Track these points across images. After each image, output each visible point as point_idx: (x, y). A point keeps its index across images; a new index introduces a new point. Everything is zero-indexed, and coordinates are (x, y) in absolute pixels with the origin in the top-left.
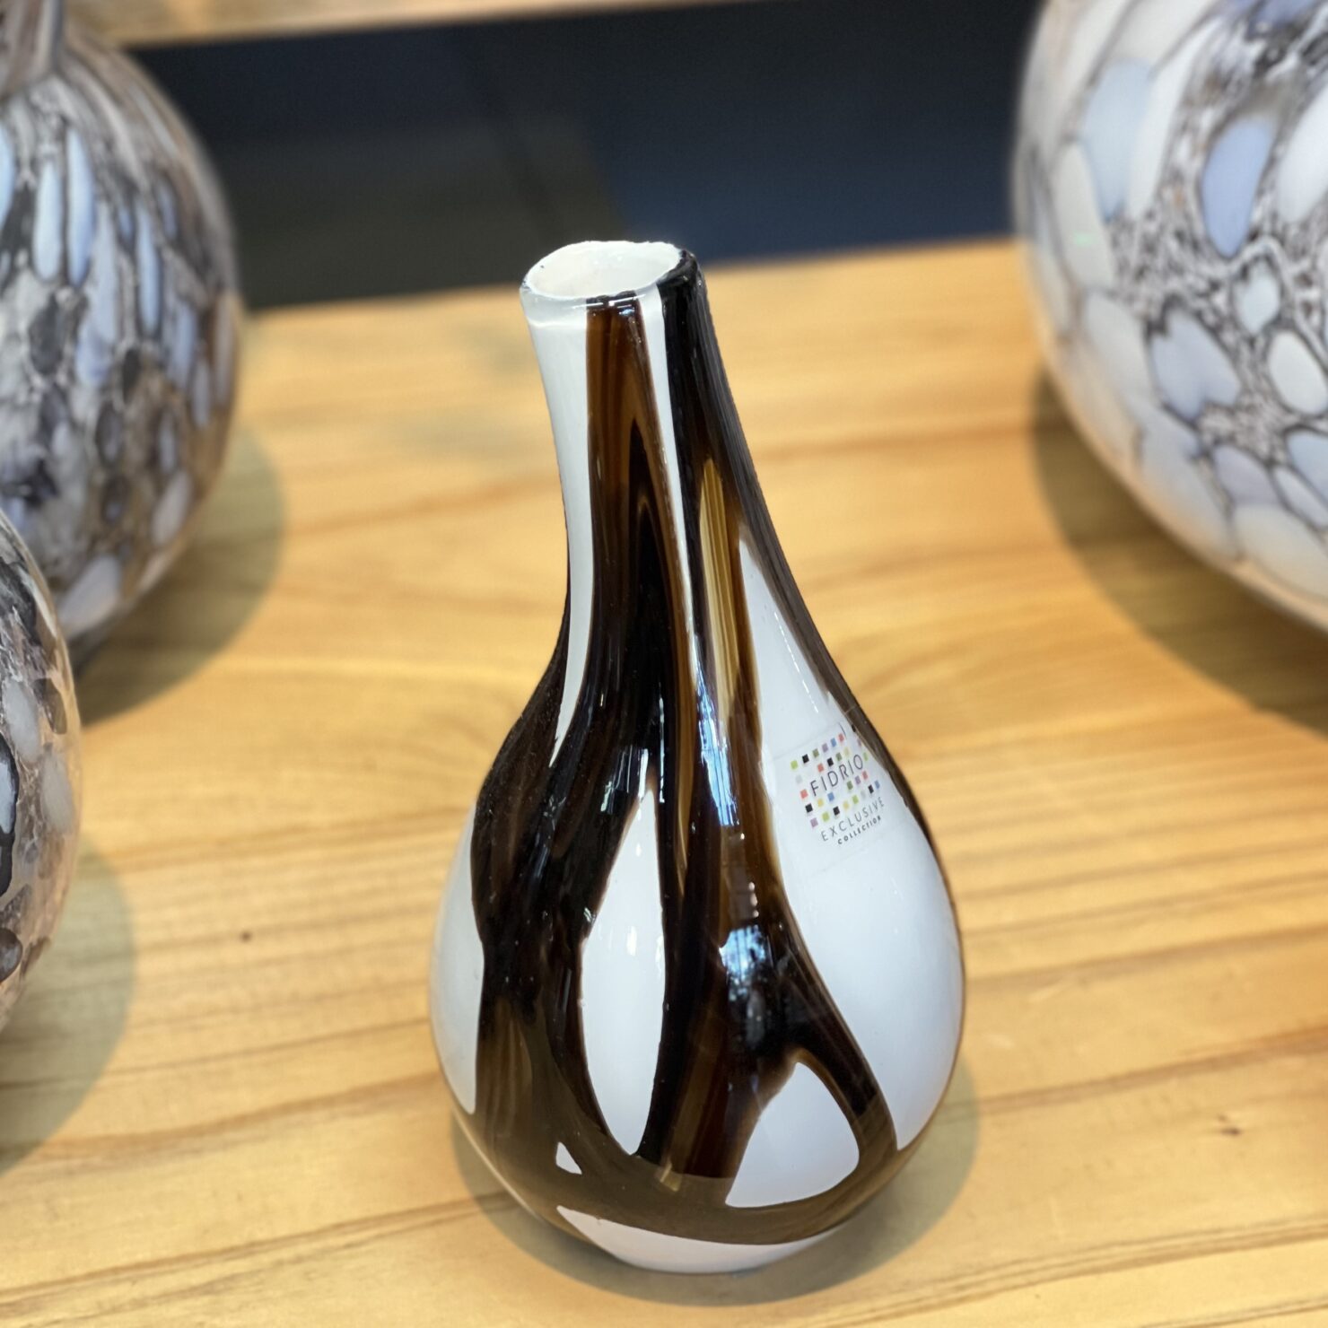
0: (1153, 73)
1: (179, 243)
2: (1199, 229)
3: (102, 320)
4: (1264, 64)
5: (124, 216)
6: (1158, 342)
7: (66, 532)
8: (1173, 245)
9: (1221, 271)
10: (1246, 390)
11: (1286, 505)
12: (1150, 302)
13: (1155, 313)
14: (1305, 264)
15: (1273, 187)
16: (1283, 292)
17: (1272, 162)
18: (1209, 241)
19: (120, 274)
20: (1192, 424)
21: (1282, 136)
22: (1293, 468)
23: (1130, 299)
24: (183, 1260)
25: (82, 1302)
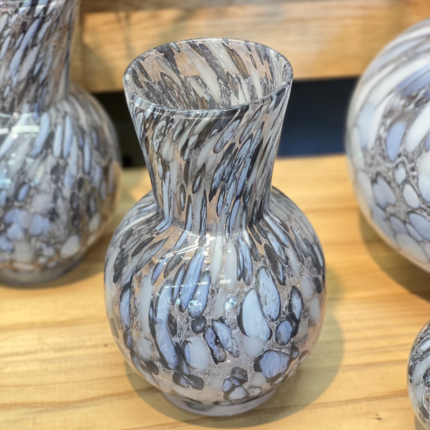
0: (376, 108)
1: (97, 148)
2: (385, 154)
3: (72, 169)
4: (405, 106)
5: (81, 140)
6: (375, 186)
7: (62, 228)
8: (378, 158)
9: (391, 165)
10: (397, 200)
11: (409, 234)
12: (372, 174)
13: (374, 177)
14: (413, 165)
15: (405, 142)
16: (407, 172)
17: (405, 135)
18: (388, 157)
19: (78, 156)
20: (384, 209)
21: (408, 127)
22: (411, 224)
23: (368, 173)
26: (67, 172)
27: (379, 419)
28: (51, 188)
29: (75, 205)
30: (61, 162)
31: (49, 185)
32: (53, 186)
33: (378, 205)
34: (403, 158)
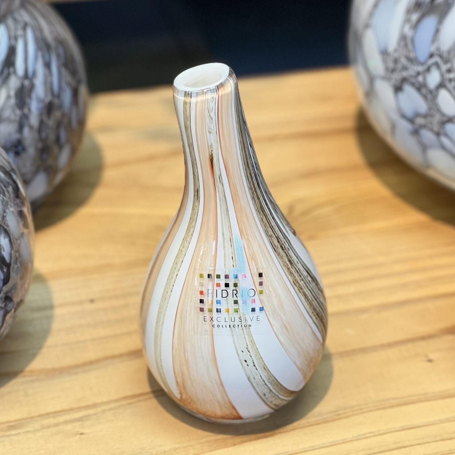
1: (66, 66)
2: (413, 55)
3: (40, 90)
5: (46, 56)
6: (400, 94)
7: (28, 164)
8: (404, 61)
10: (430, 109)
11: (443, 148)
12: (396, 80)
13: (398, 84)
14: (448, 66)
15: (438, 40)
16: (442, 76)
17: (437, 31)
18: (416, 59)
19: (45, 75)
20: (411, 121)
21: (441, 21)
22: (446, 135)
23: (390, 80)
24: (72, 410)
25: (37, 425)
26: (34, 95)
27: (430, 361)
28: (15, 115)
29: (43, 135)
30: (27, 83)
31: (13, 111)
32: (18, 112)
33: (404, 116)
34: (436, 59)
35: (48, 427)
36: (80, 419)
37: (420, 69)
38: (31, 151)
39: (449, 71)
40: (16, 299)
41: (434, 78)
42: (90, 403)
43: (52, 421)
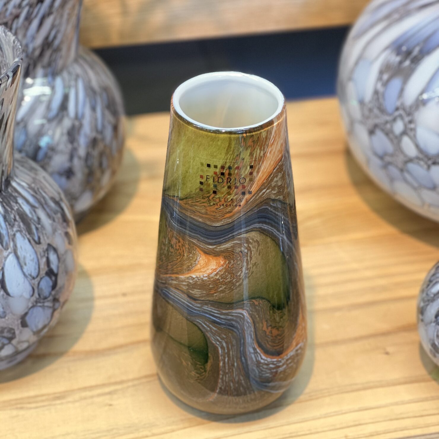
0: (372, 63)
1: (108, 108)
2: (383, 108)
3: (87, 129)
4: (401, 62)
5: (93, 101)
6: (373, 137)
7: (77, 184)
8: (376, 111)
10: (395, 150)
12: (370, 125)
13: (372, 128)
14: (410, 118)
15: (403, 97)
16: (405, 126)
17: (402, 90)
18: (386, 110)
20: (381, 158)
21: (405, 82)
23: (365, 124)
24: (104, 385)
25: (77, 396)
26: (82, 132)
27: (387, 353)
28: (67, 148)
29: (89, 163)
30: (77, 123)
31: (66, 145)
32: (70, 146)
35: (85, 398)
36: (110, 393)
37: (388, 118)
38: (79, 175)
39: (411, 122)
40: (62, 300)
41: (399, 127)
42: (118, 380)
43: (88, 393)
